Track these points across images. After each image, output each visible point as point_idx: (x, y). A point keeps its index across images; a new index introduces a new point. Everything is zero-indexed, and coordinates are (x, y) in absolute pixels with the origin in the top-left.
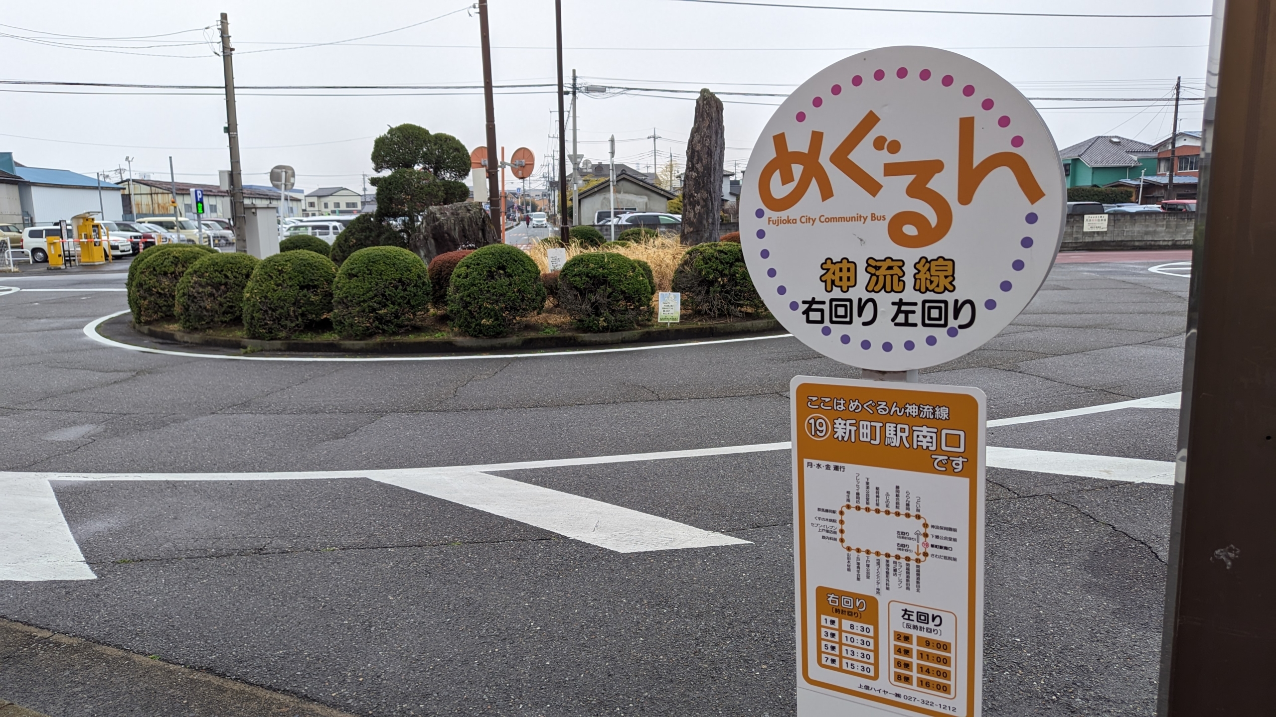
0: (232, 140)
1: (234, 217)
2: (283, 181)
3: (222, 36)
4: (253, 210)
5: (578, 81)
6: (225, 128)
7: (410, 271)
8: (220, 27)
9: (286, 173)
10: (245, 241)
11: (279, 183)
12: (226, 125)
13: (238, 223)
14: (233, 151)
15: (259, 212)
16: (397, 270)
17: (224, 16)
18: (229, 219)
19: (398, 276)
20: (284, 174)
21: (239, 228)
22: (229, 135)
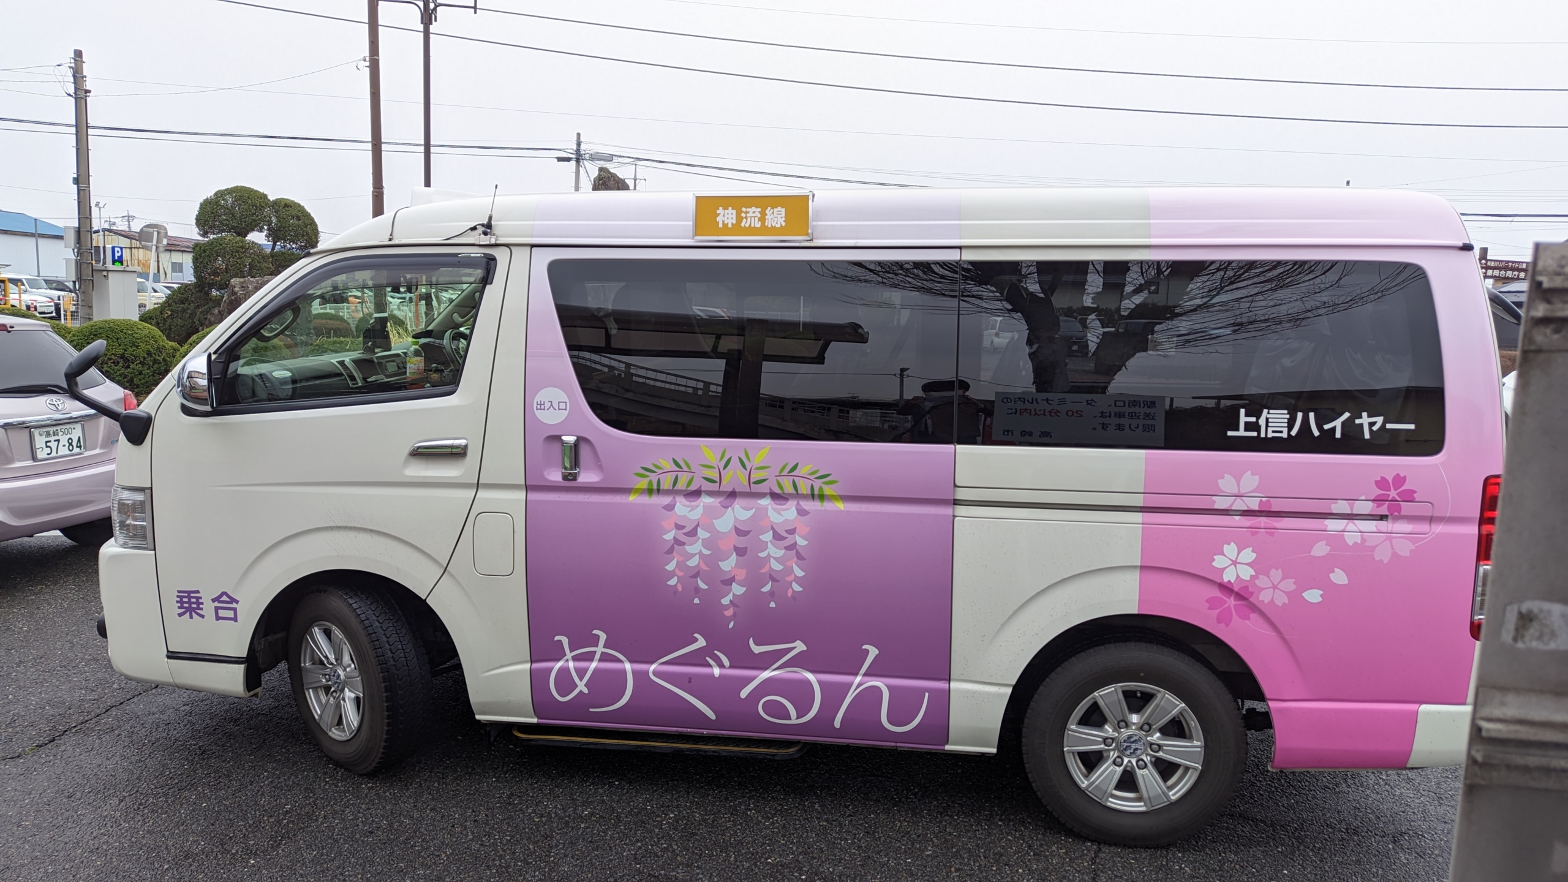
0: (82, 192)
1: (80, 278)
2: (155, 242)
3: (74, 76)
4: (105, 273)
5: (583, 147)
6: (74, 178)
7: (137, 347)
8: (73, 65)
9: (158, 233)
10: (91, 307)
11: (149, 244)
12: (75, 176)
13: (82, 286)
14: (81, 204)
15: (110, 274)
16: (120, 345)
17: (78, 54)
18: (74, 282)
19: (120, 351)
20: (155, 234)
21: (83, 292)
22: (78, 187)
